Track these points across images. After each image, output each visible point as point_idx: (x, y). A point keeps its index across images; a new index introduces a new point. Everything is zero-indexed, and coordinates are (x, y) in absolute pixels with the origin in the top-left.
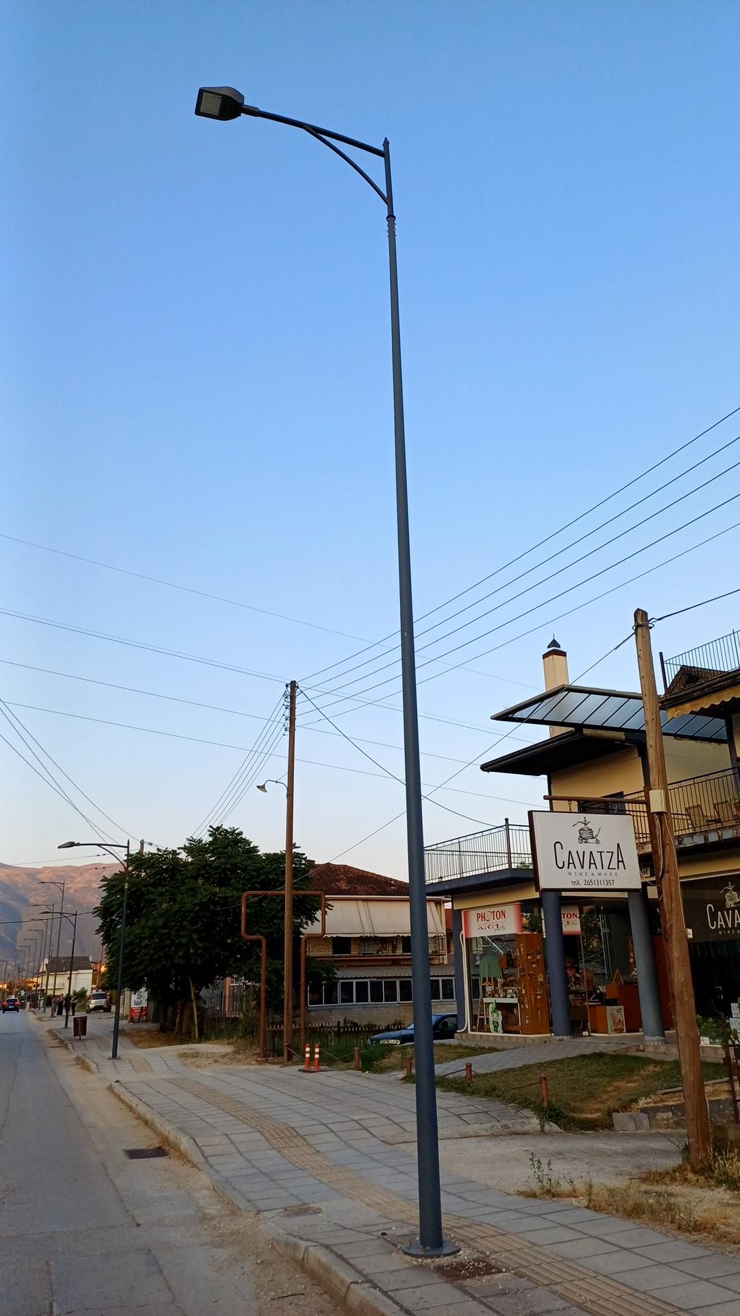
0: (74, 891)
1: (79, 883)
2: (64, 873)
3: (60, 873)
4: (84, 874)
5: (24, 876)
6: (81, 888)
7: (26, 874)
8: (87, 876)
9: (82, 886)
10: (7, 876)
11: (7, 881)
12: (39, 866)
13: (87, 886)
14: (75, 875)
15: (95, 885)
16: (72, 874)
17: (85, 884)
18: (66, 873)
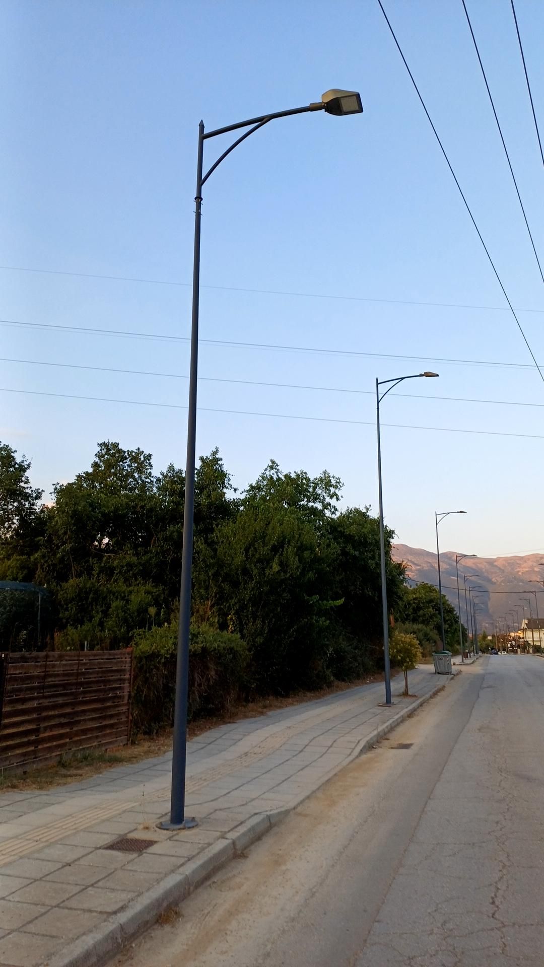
0: (522, 573)
1: (525, 568)
2: (513, 561)
3: (509, 561)
4: (527, 561)
5: (485, 563)
6: (527, 571)
7: (486, 562)
8: (530, 563)
9: (527, 570)
10: (474, 564)
11: (474, 567)
12: (495, 557)
13: (530, 570)
14: (521, 562)
15: (536, 569)
16: (518, 562)
17: (529, 568)
18: (514, 562)
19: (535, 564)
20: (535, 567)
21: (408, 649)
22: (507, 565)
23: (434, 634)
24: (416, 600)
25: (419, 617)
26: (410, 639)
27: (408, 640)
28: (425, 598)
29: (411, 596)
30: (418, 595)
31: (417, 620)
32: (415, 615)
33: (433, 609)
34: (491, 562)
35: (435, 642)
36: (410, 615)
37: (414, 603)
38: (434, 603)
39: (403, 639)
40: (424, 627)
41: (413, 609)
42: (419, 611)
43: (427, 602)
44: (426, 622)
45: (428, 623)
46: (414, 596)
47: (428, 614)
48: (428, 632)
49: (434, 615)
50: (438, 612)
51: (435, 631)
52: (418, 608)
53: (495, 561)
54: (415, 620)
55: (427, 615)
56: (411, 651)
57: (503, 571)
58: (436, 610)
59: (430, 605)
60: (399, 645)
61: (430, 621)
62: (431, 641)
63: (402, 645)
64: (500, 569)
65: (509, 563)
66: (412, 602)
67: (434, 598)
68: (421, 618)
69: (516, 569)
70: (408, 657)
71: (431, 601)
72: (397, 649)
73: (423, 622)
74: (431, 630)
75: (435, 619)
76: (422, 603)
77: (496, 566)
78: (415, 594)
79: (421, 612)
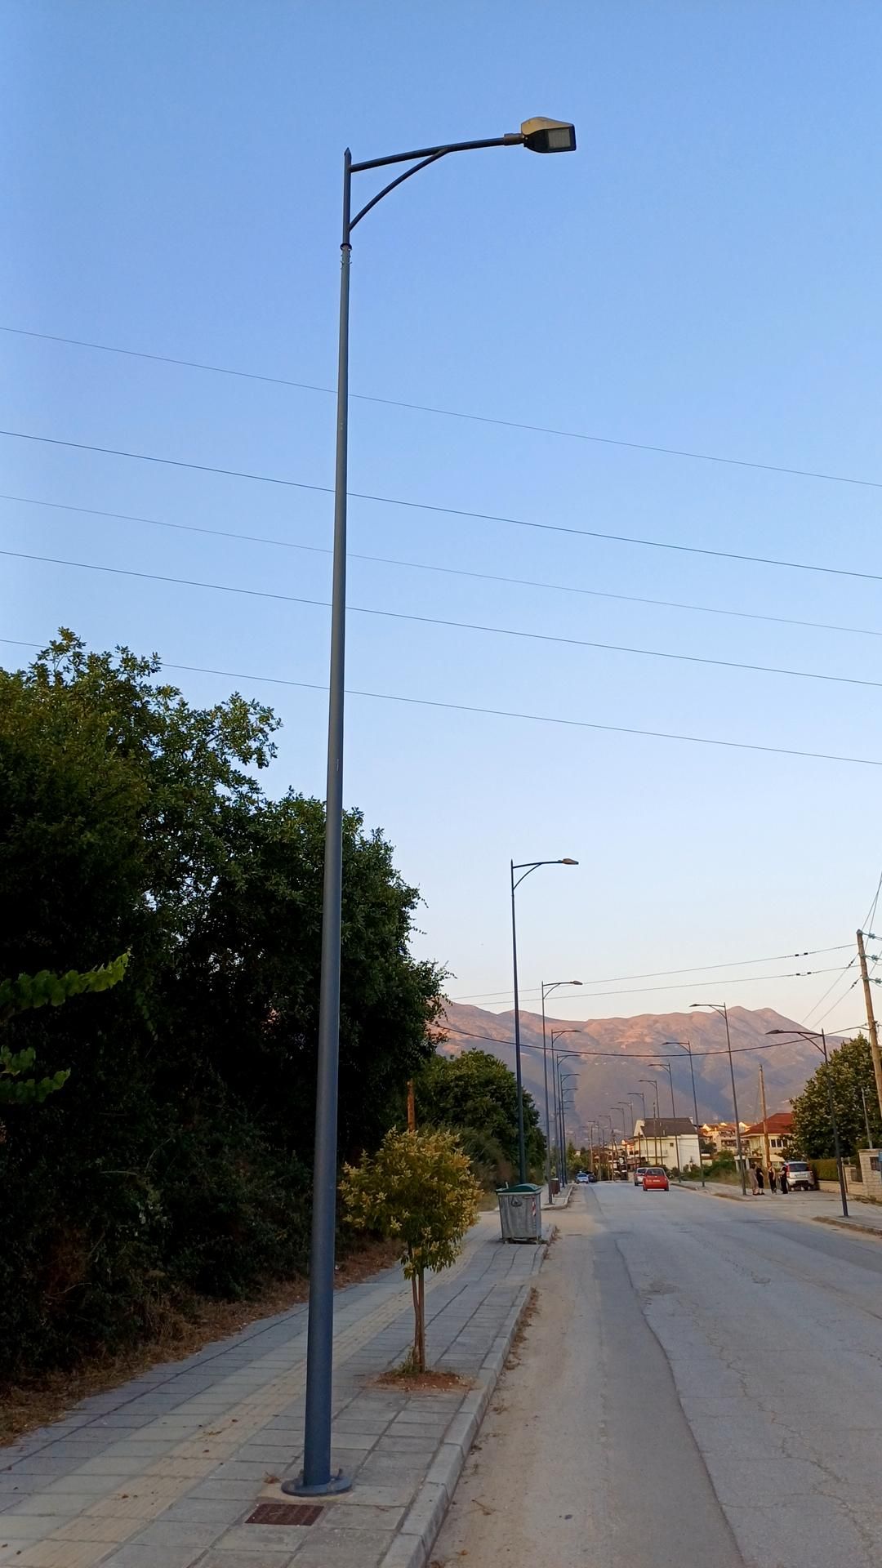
0: (627, 1046)
1: (630, 1037)
2: (612, 1026)
3: (607, 1026)
4: (634, 1026)
6: (633, 1043)
8: (638, 1030)
9: (634, 1039)
12: (585, 1020)
14: (625, 1028)
15: (648, 1040)
16: (621, 1028)
17: (637, 1038)
18: (614, 1027)
19: (646, 1031)
20: (646, 1035)
21: (432, 1191)
22: (603, 1032)
23: (493, 1146)
24: (461, 1081)
25: (466, 1113)
26: (436, 1149)
27: (430, 1153)
28: (478, 1077)
29: (453, 1073)
30: (464, 1071)
31: (461, 1120)
32: (459, 1109)
33: (491, 1097)
34: (577, 1028)
35: (494, 1162)
36: (448, 1109)
37: (457, 1086)
38: (494, 1087)
39: (413, 1152)
40: (475, 1132)
41: (456, 1098)
42: (466, 1101)
43: (480, 1084)
44: (477, 1122)
45: (482, 1125)
46: (458, 1073)
47: (483, 1108)
48: (482, 1143)
49: (494, 1109)
50: (500, 1103)
51: (495, 1140)
52: (465, 1096)
53: (586, 1026)
54: (457, 1120)
55: (480, 1109)
56: (442, 1195)
57: (598, 1043)
58: (498, 1099)
59: (487, 1089)
60: (397, 1172)
61: (484, 1122)
62: (488, 1161)
63: (408, 1173)
64: (592, 1039)
65: (606, 1030)
66: (452, 1084)
67: (495, 1077)
68: (469, 1116)
69: (618, 1039)
70: (430, 1219)
71: (489, 1082)
72: (388, 1188)
73: (472, 1123)
74: (488, 1138)
75: (495, 1118)
76: (472, 1086)
77: (587, 1034)
78: (459, 1068)
79: (470, 1103)
